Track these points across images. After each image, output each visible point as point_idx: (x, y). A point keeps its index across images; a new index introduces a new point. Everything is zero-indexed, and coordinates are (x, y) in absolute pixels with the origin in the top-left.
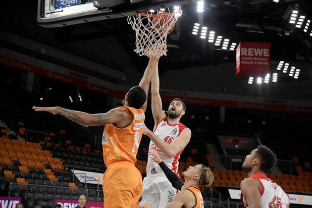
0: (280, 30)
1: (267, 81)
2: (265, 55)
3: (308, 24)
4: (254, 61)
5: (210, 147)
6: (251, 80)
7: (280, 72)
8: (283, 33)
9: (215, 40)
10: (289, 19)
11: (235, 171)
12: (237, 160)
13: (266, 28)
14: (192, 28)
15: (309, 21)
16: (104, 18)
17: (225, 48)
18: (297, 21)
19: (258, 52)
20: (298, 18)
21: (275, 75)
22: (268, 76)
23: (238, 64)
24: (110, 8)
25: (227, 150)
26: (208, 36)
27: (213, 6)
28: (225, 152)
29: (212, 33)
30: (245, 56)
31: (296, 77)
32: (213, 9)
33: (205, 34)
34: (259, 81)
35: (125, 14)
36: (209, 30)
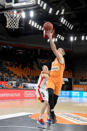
0: (58, 24)
1: (54, 41)
5: (35, 63)
6: (48, 40)
7: (58, 38)
8: (59, 25)
9: (37, 26)
10: (61, 21)
13: (54, 23)
14: (29, 22)
15: (67, 22)
17: (40, 29)
18: (63, 21)
20: (64, 20)
21: (56, 39)
22: (54, 39)
23: (44, 35)
25: (40, 64)
26: (34, 25)
27: (36, 14)
29: (36, 24)
31: (63, 40)
32: (36, 16)
33: (33, 24)
35: (3, 12)
36: (35, 23)
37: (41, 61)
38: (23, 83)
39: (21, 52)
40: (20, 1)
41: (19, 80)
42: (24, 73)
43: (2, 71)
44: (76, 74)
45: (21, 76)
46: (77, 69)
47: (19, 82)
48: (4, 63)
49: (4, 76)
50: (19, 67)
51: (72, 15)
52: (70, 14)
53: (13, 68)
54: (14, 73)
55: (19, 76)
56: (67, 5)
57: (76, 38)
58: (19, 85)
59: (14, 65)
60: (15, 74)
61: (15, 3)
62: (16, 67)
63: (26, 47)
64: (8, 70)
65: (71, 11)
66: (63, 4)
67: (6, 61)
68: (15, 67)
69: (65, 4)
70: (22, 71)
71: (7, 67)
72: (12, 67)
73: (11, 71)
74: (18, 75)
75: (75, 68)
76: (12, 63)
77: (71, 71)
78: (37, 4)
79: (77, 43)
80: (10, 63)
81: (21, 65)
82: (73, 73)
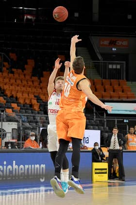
11: (112, 80)
12: (114, 67)
25: (102, 54)
28: (100, 57)
37: (106, 43)
39: (29, 12)
45: (34, 102)
47: (27, 125)
50: (23, 69)
53: (5, 74)
54: (9, 95)
55: (28, 102)
58: (26, 138)
59: (6, 64)
60: (12, 96)
62: (14, 70)
68: (13, 73)
70: (36, 84)
74: (21, 101)
81: (31, 63)
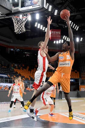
0: (63, 25)
1: (60, 42)
2: (59, 34)
3: (72, 24)
4: (56, 36)
6: (55, 42)
7: (63, 39)
8: (65, 27)
9: (43, 28)
13: (59, 25)
14: (35, 24)
15: (72, 23)
16: (3, 18)
19: (57, 33)
21: (62, 41)
22: (60, 40)
24: (5, 14)
26: (40, 27)
29: (42, 26)
30: (52, 34)
32: (41, 18)
34: (57, 42)
36: (40, 25)
38: (31, 85)
40: (26, 5)
41: (27, 82)
42: (32, 75)
43: (10, 73)
44: (83, 75)
46: (84, 70)
48: (12, 65)
49: (12, 79)
51: (77, 15)
52: (76, 15)
56: (72, 6)
57: (82, 38)
61: (21, 7)
63: (33, 49)
64: (16, 72)
65: (77, 12)
66: (68, 6)
67: (13, 64)
69: (70, 5)
71: (15, 69)
72: (20, 69)
73: (18, 73)
75: (82, 68)
76: (20, 66)
77: (77, 71)
78: (43, 7)
79: (83, 43)
80: (18, 66)
82: (80, 73)
